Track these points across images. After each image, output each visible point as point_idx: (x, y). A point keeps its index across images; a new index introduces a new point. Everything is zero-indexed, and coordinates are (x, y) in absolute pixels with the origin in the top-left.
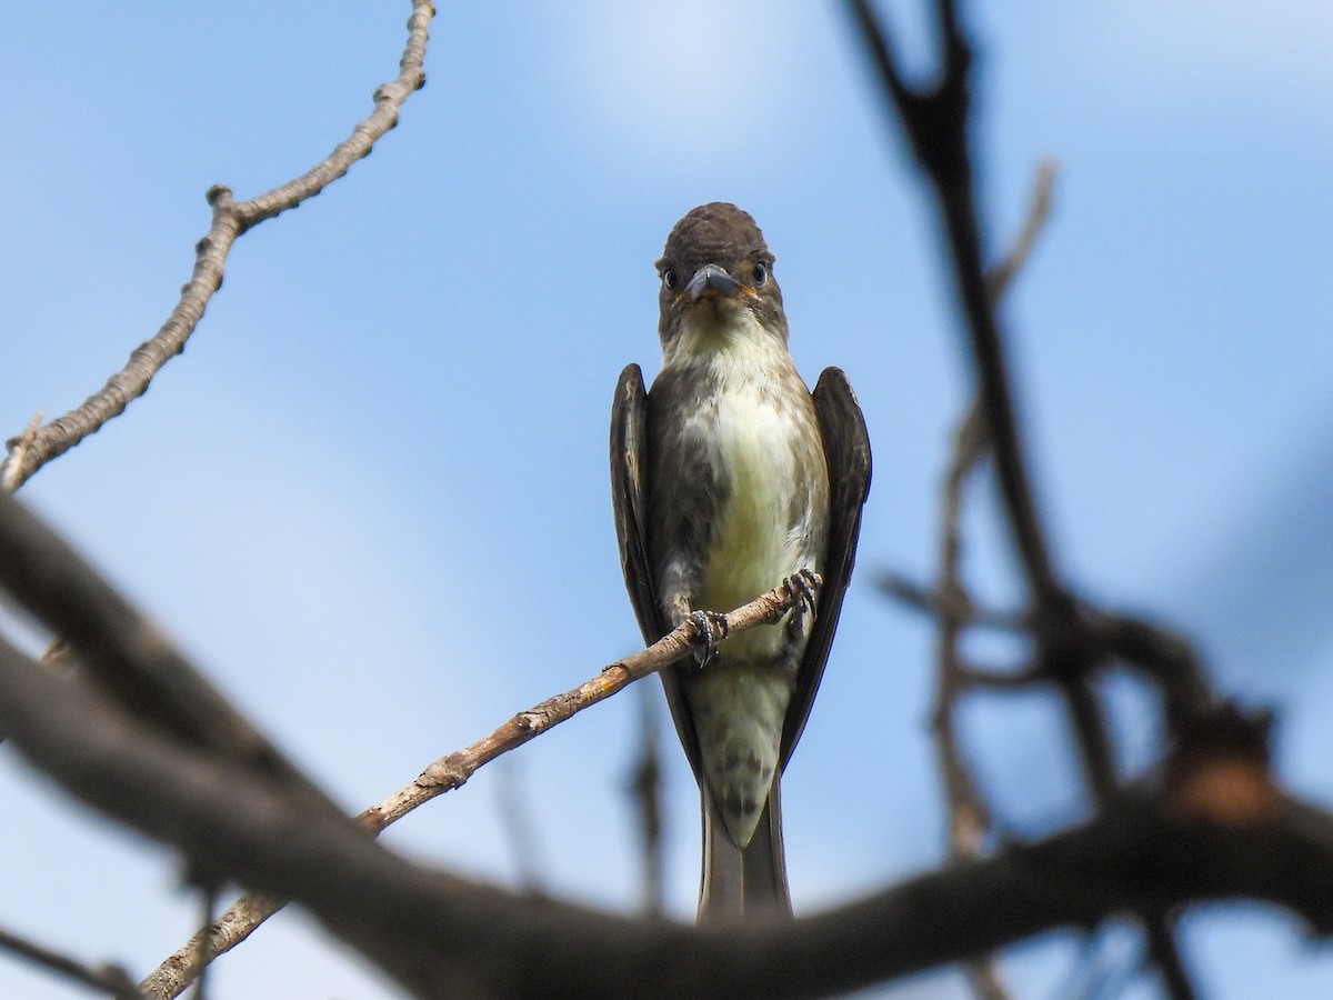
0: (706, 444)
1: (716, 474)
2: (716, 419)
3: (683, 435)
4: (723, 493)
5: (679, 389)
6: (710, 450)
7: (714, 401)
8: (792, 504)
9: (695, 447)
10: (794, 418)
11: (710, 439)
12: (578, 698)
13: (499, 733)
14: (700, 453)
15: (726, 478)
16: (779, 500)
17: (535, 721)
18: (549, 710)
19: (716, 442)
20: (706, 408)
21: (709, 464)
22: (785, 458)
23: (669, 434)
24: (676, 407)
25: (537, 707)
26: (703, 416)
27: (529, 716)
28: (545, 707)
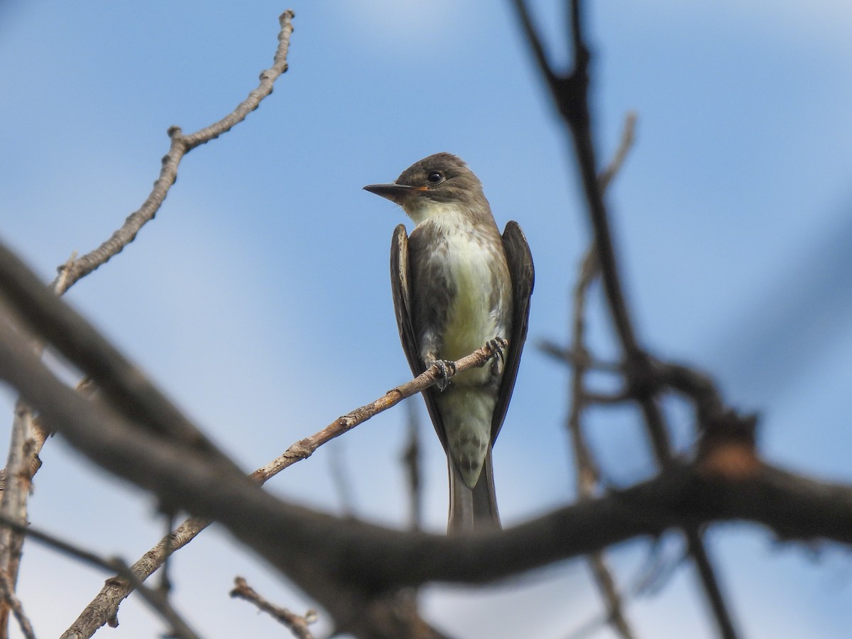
0: (442, 266)
1: (448, 283)
2: (447, 252)
3: (430, 261)
4: (453, 293)
5: (426, 237)
6: (444, 270)
7: (446, 241)
8: (491, 298)
9: (436, 268)
10: (489, 249)
11: (445, 264)
12: (373, 408)
13: (329, 428)
14: (439, 271)
15: (454, 285)
16: (483, 296)
17: (350, 421)
18: (357, 415)
19: (447, 265)
20: (442, 245)
21: (444, 278)
22: (486, 272)
23: (422, 261)
24: (426, 246)
25: (351, 414)
26: (440, 250)
27: (346, 418)
28: (355, 413)
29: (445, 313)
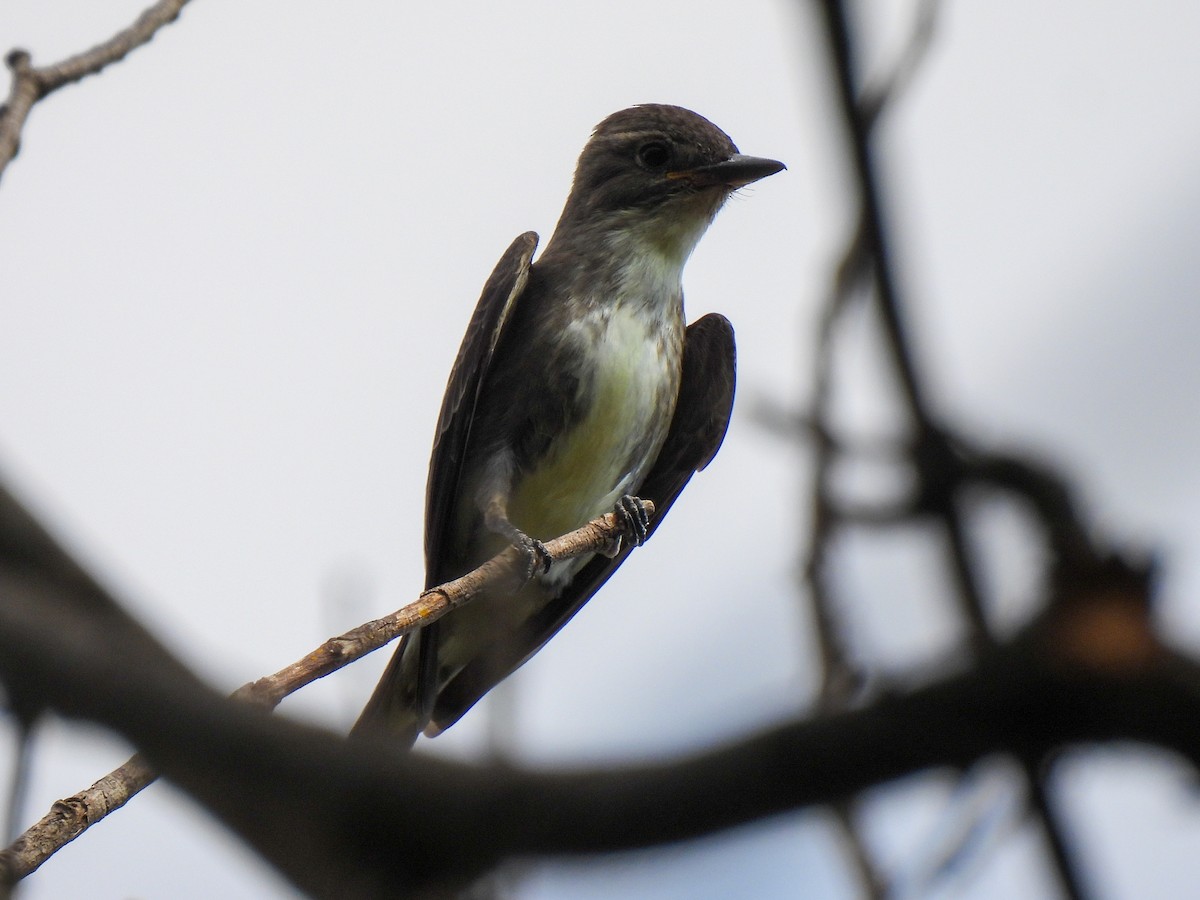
0: (583, 357)
1: (580, 393)
2: (603, 335)
3: (563, 335)
4: (578, 414)
5: (577, 278)
6: (584, 367)
7: (607, 311)
8: (635, 450)
9: (571, 354)
10: (670, 364)
11: (590, 354)
12: (394, 624)
13: (308, 659)
14: (574, 364)
15: (588, 401)
16: (626, 443)
17: (348, 648)
18: (363, 636)
19: (593, 360)
20: (596, 316)
21: (578, 380)
22: (647, 400)
23: (549, 324)
24: (567, 296)
25: (351, 633)
26: (590, 324)
27: (341, 642)
28: (358, 633)
29: (548, 442)
